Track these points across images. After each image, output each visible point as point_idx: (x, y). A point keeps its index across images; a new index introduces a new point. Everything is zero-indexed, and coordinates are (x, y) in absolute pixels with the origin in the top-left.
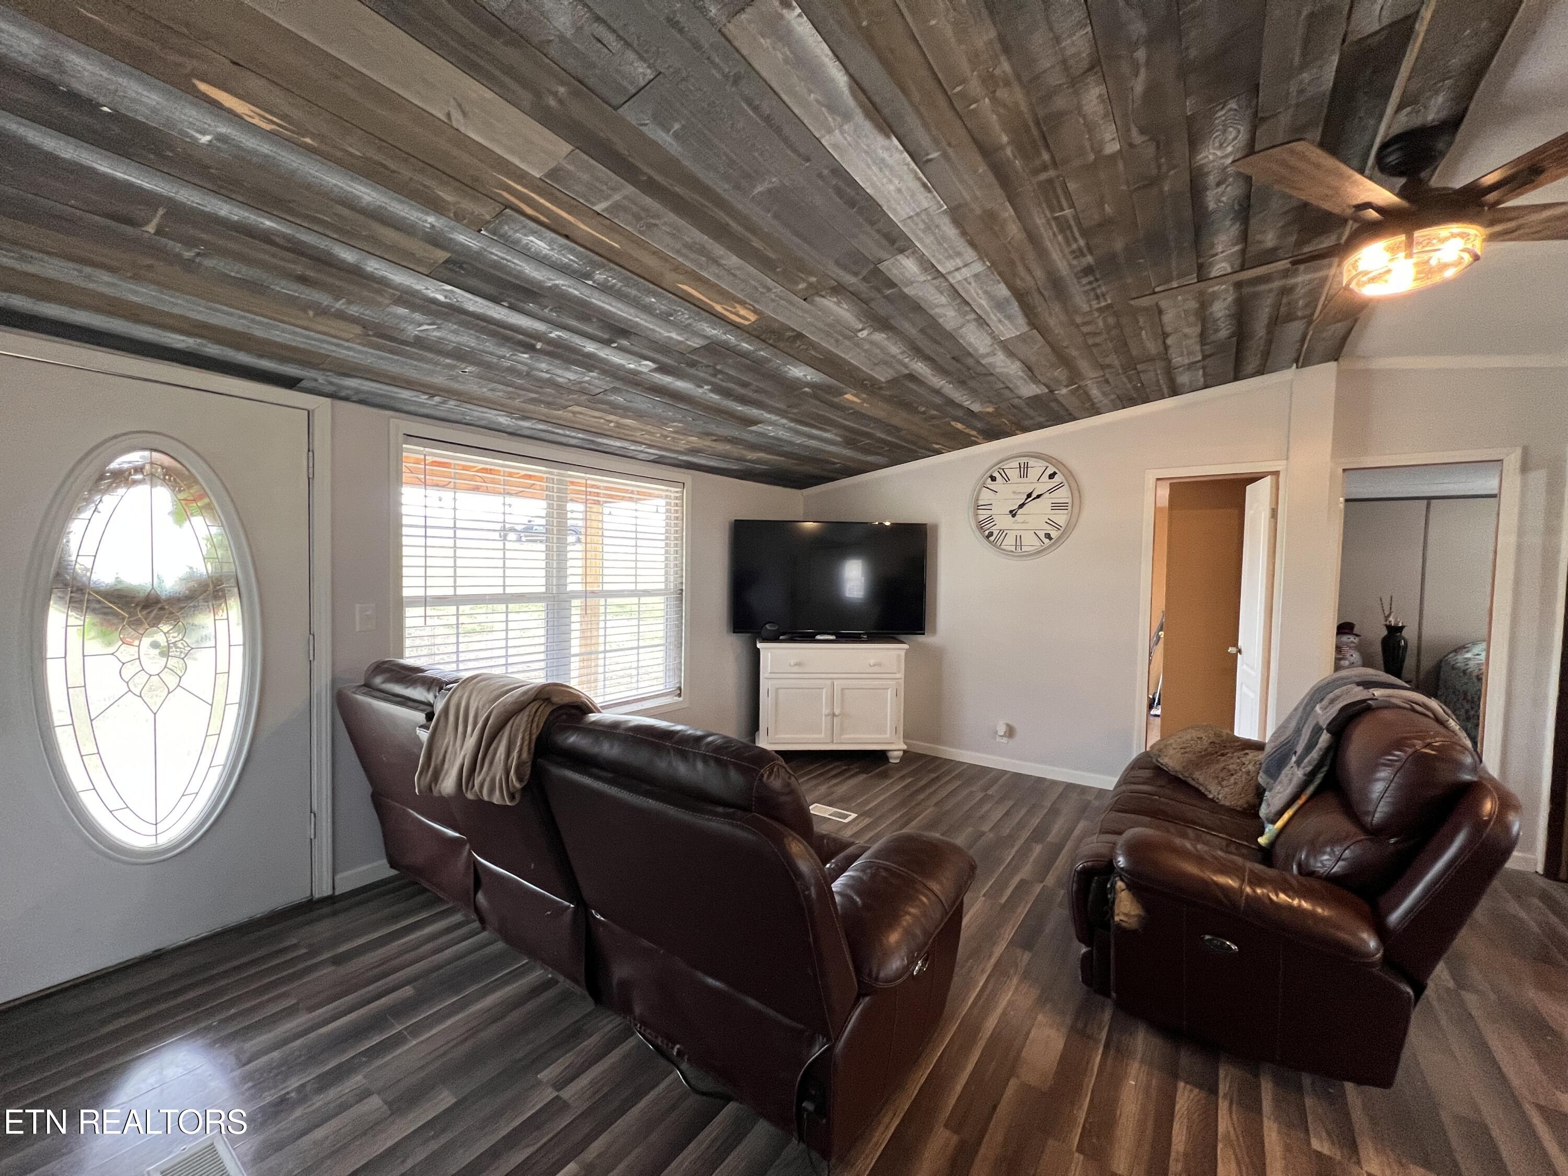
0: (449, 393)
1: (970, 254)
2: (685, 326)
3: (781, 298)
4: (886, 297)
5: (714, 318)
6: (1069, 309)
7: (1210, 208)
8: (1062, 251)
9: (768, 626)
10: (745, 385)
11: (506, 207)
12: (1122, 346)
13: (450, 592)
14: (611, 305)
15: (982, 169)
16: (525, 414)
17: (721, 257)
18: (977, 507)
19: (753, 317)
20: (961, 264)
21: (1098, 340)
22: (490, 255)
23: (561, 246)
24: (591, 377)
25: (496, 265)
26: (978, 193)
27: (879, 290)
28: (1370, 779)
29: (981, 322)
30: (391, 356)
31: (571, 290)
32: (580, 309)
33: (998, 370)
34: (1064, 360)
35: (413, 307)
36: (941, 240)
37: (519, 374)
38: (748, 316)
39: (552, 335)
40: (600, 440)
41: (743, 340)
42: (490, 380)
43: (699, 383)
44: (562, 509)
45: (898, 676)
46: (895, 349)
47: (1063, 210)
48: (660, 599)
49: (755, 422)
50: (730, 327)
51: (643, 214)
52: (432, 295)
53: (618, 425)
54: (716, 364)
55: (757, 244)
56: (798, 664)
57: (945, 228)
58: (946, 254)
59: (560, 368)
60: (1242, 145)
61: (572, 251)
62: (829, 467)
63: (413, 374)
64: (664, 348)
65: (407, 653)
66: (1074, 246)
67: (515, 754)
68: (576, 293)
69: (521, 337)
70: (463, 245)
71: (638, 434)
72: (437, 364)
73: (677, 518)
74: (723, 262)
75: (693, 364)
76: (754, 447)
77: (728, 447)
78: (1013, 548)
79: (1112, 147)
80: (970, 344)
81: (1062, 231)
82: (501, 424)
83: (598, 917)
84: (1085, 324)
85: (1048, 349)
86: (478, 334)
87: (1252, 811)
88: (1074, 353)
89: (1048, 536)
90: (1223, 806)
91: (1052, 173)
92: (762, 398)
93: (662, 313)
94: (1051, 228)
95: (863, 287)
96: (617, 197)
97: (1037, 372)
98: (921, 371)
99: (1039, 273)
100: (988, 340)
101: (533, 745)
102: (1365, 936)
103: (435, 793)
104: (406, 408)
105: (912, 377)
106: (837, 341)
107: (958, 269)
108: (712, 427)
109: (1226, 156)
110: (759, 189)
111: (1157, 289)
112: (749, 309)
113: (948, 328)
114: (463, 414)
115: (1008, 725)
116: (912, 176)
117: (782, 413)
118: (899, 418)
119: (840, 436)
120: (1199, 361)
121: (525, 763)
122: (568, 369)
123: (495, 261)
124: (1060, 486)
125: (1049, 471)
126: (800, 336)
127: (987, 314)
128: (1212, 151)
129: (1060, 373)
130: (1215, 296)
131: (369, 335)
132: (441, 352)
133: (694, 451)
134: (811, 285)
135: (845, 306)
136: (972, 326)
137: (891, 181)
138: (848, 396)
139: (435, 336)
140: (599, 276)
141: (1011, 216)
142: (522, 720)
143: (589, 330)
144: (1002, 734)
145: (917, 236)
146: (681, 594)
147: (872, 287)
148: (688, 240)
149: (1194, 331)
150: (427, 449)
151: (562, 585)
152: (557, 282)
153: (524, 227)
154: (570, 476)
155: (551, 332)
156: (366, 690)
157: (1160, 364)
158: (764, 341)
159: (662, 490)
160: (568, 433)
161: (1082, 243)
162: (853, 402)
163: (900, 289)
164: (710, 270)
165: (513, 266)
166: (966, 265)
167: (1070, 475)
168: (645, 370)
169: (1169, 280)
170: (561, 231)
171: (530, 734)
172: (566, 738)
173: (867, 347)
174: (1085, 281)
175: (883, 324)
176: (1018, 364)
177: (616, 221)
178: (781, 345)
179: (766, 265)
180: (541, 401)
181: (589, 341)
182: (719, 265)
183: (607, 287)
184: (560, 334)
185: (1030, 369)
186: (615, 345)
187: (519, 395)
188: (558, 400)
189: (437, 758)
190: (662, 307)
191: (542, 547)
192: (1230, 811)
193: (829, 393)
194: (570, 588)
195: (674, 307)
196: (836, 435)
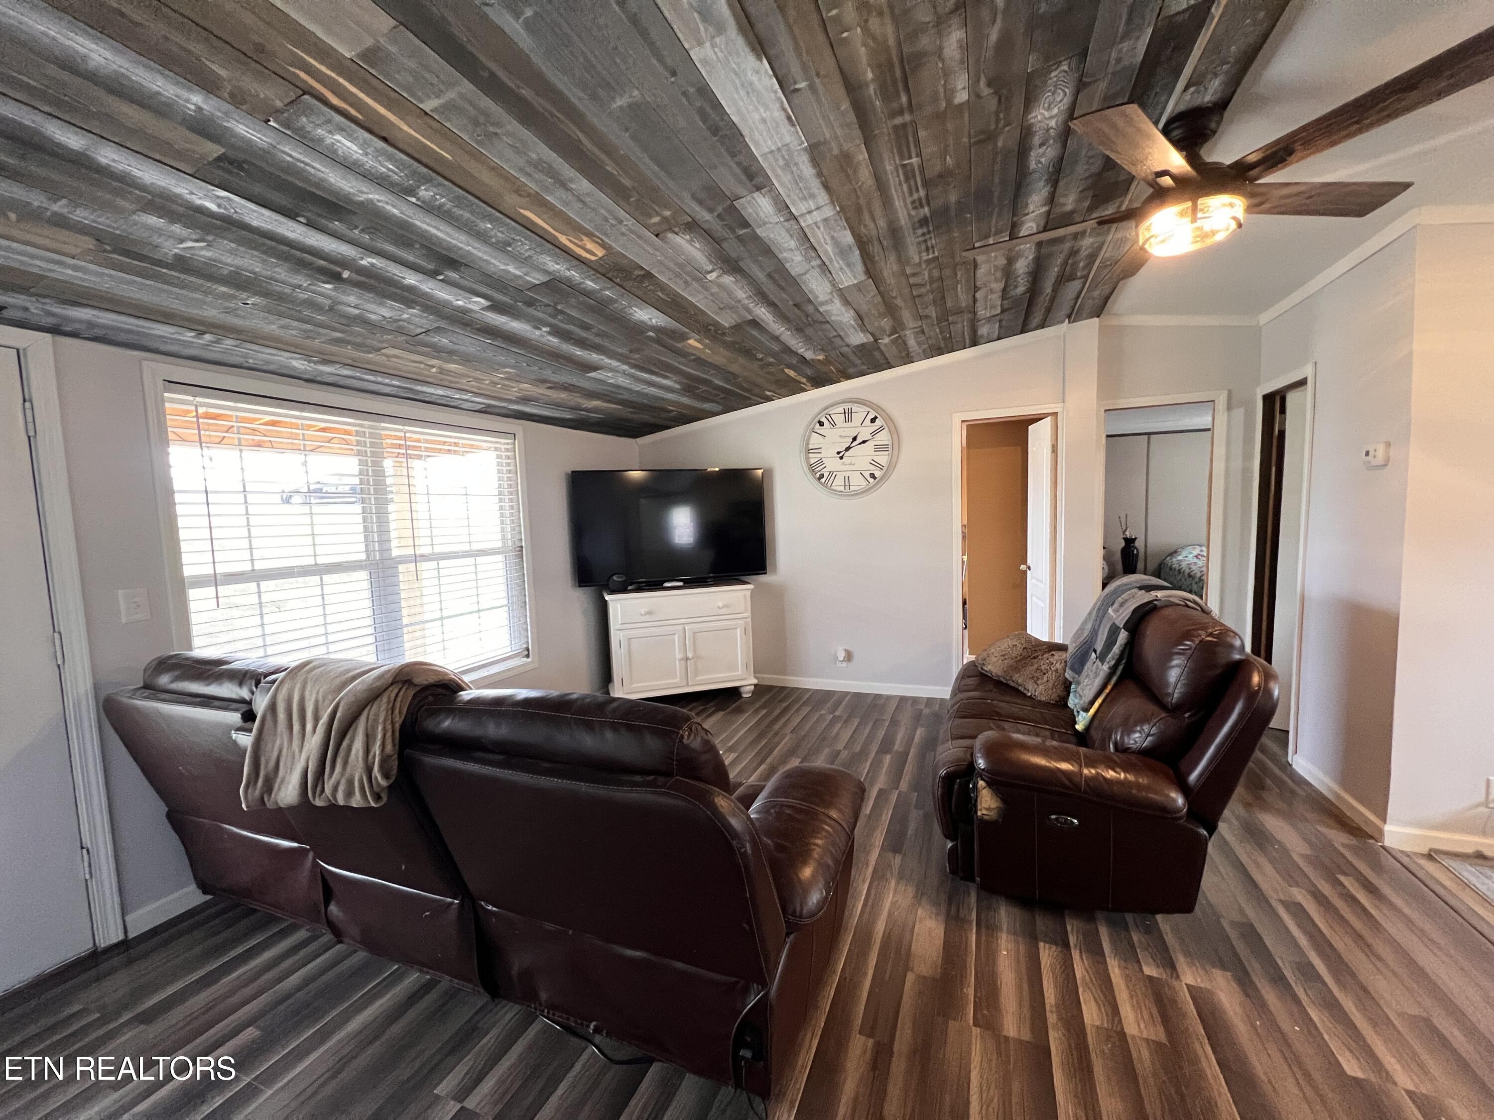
0: (222, 330)
1: (823, 197)
2: (525, 259)
3: (632, 232)
4: (738, 237)
5: (557, 250)
6: (902, 261)
7: (1031, 168)
8: (904, 200)
9: (615, 578)
10: (586, 327)
11: (304, 94)
12: (940, 300)
13: (247, 567)
14: (438, 229)
15: (845, 105)
16: (326, 357)
17: (571, 180)
18: (808, 451)
19: (600, 253)
20: (813, 208)
21: (923, 290)
22: (280, 154)
23: (377, 150)
24: (412, 315)
25: (290, 169)
26: (839, 132)
27: (732, 230)
28: (1165, 667)
29: (824, 268)
30: (139, 279)
31: (389, 207)
32: (400, 232)
33: (833, 318)
34: (890, 309)
35: (173, 217)
36: (798, 180)
37: (319, 308)
38: (594, 250)
39: (364, 262)
40: (419, 388)
41: (588, 277)
42: (281, 315)
43: (537, 323)
44: (377, 464)
45: (745, 615)
46: (741, 293)
47: (910, 158)
48: (500, 558)
49: (595, 368)
50: (575, 262)
51: (482, 119)
52: (199, 202)
53: (442, 371)
54: (556, 304)
55: (610, 168)
56: (649, 613)
57: (802, 167)
58: (801, 196)
59: (374, 303)
60: (1066, 107)
61: (391, 158)
62: (664, 415)
63: (175, 305)
64: (497, 282)
65: (197, 642)
66: (916, 196)
67: (376, 749)
68: (396, 211)
69: (322, 263)
70: (243, 138)
71: (464, 381)
72: (206, 293)
73: (510, 472)
74: (573, 186)
75: (531, 303)
76: (592, 395)
77: (563, 395)
78: (842, 488)
79: (962, 97)
80: (811, 291)
81: (907, 179)
82: (295, 368)
83: (490, 908)
84: (914, 275)
85: (879, 299)
86: (265, 257)
87: (1062, 703)
88: (899, 302)
89: (873, 476)
90: (1040, 701)
91: (907, 118)
92: (606, 343)
93: (498, 242)
94: (898, 176)
95: (717, 227)
96: (451, 95)
97: (866, 322)
98: (764, 317)
99: (882, 223)
100: (828, 288)
101: (397, 734)
102: (1173, 795)
103: (269, 805)
104: (163, 348)
105: (755, 323)
106: (686, 282)
107: (810, 212)
108: (548, 373)
109: (1051, 118)
110: (620, 102)
111: (976, 245)
112: (598, 243)
113: (793, 273)
114: (246, 356)
115: (846, 650)
116: (778, 105)
117: (623, 359)
118: (738, 365)
119: (679, 383)
120: (998, 315)
121: (390, 756)
122: (381, 304)
123: (288, 162)
124: (881, 429)
125: (871, 416)
126: (648, 275)
127: (831, 260)
128: (1041, 111)
129: (886, 323)
130: (1019, 255)
131: (105, 251)
132: (211, 278)
133: (526, 400)
134: (665, 219)
135: (697, 245)
136: (816, 273)
137: (757, 109)
138: (691, 342)
139: (204, 257)
140: (425, 193)
141: (864, 159)
142: (380, 709)
143: (411, 258)
144: (841, 659)
145: (774, 171)
146: (522, 551)
147: (726, 225)
148: (534, 156)
149: (998, 286)
150: (198, 399)
151: (385, 550)
152: (371, 196)
153: (329, 121)
154: (384, 429)
155: (362, 259)
156: (147, 692)
157: (967, 316)
158: (611, 280)
159: (492, 442)
160: (380, 379)
161: (922, 193)
162: (695, 348)
163: (753, 230)
164: (557, 194)
165: (312, 171)
166: (817, 209)
167: (889, 419)
168: (476, 308)
169: (987, 237)
170: (376, 131)
171: (393, 723)
172: (439, 723)
173: (715, 289)
174: (920, 232)
175: (732, 266)
176: (852, 312)
177: (448, 125)
178: (629, 284)
179: (619, 193)
180: (348, 342)
181: (411, 272)
182: (568, 189)
183: (433, 207)
184: (374, 261)
185: (861, 318)
186: (441, 277)
187: (319, 334)
188: (369, 342)
189: (267, 762)
190: (499, 235)
191: (358, 508)
192: (1046, 704)
193: (673, 338)
194: (395, 553)
195: (512, 236)
196: (676, 382)
